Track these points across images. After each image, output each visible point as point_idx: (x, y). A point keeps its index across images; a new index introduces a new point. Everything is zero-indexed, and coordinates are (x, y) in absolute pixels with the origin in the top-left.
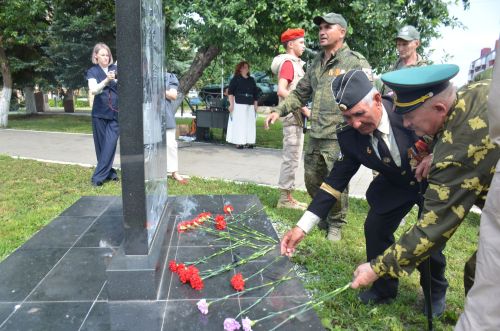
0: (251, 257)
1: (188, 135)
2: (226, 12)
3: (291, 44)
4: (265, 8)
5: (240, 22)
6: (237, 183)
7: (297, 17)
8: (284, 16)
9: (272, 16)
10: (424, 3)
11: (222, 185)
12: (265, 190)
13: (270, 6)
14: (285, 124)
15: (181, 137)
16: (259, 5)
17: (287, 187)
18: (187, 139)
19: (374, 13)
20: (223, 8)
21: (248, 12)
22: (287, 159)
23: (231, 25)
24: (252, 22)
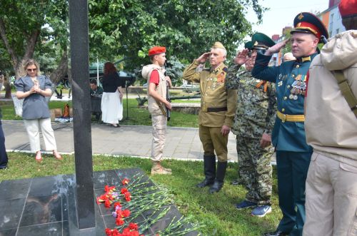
0: (159, 218)
1: (62, 117)
2: (95, 24)
3: (156, 58)
4: (126, 23)
5: (108, 33)
6: (114, 156)
7: (150, 30)
8: (141, 30)
9: (131, 29)
10: (237, 23)
11: (103, 159)
12: (138, 161)
13: (130, 22)
14: (154, 114)
15: (56, 119)
16: (121, 21)
17: (157, 159)
18: (62, 120)
19: (205, 30)
20: (92, 21)
21: (113, 26)
22: (156, 139)
23: (102, 36)
24: (117, 33)
